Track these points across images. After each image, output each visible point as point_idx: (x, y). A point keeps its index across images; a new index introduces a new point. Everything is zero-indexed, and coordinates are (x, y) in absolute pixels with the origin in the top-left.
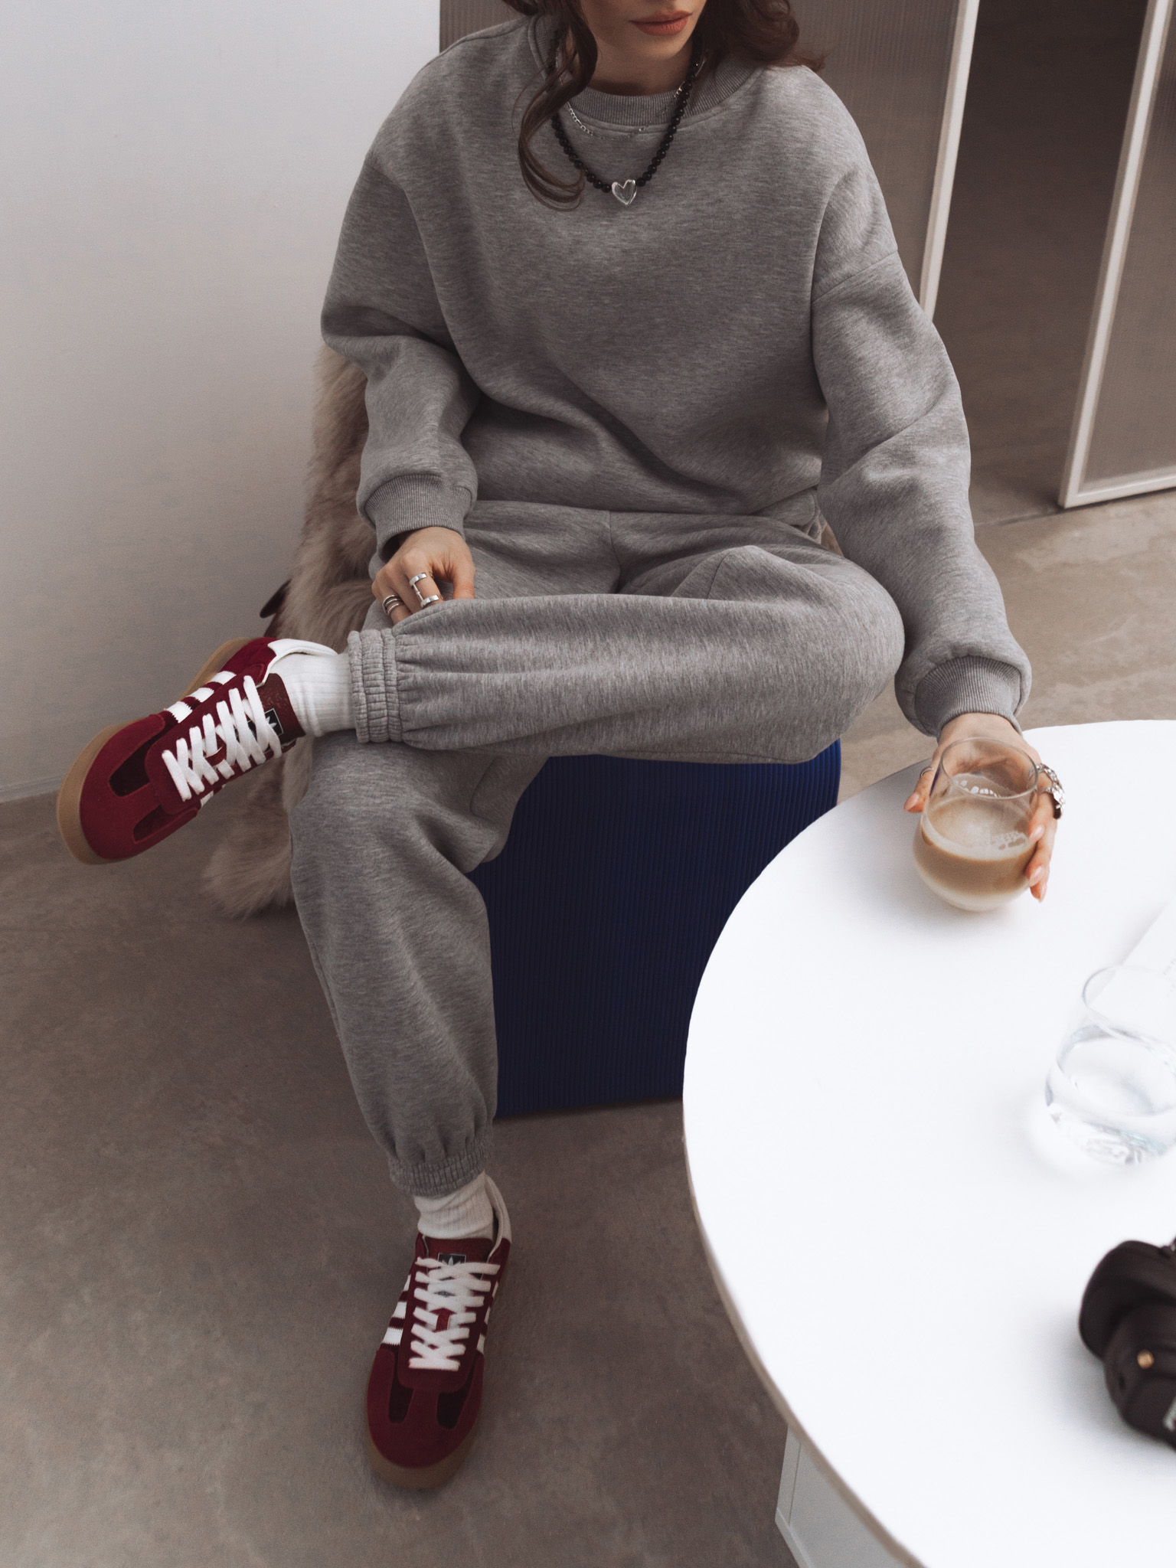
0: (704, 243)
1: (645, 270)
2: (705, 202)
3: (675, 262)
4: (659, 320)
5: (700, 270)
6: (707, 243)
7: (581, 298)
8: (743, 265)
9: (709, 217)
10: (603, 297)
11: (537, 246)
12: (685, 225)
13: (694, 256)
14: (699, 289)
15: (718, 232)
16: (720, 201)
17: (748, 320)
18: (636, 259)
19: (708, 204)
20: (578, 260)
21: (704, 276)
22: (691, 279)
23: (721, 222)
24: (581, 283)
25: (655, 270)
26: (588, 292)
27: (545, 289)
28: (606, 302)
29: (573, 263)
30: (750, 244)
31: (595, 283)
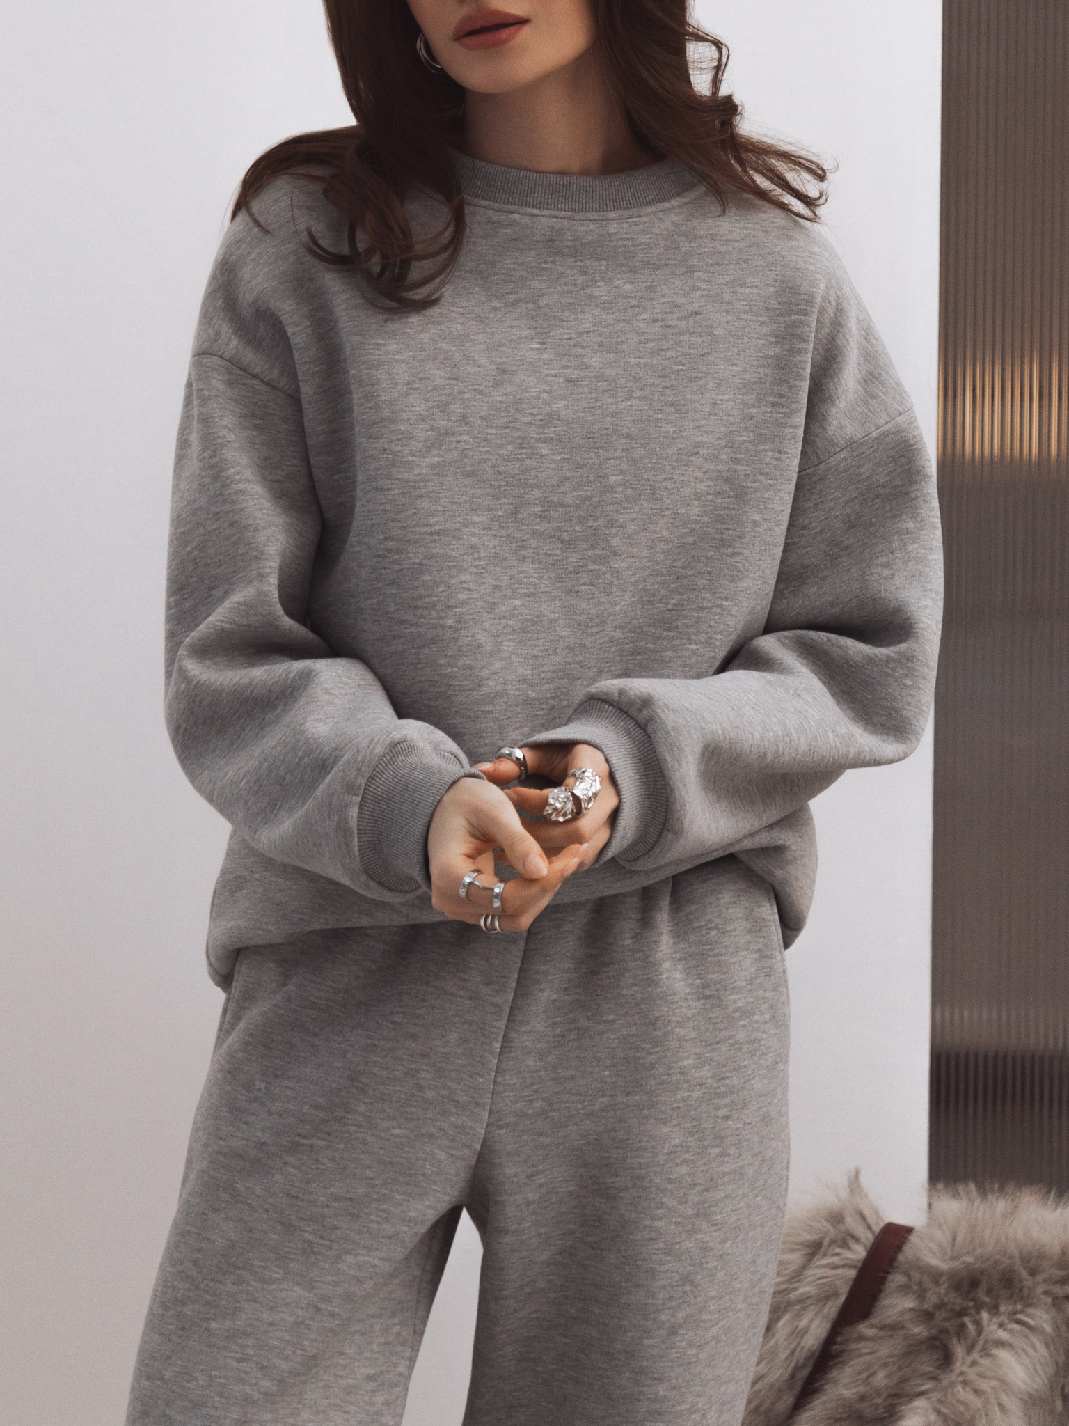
0: (676, 367)
1: (599, 404)
2: (675, 316)
3: (639, 393)
4: (614, 478)
5: (672, 404)
6: (681, 367)
7: (509, 447)
8: (726, 397)
9: (682, 333)
10: (540, 445)
11: (449, 379)
12: (651, 345)
13: (664, 384)
14: (671, 430)
15: (694, 351)
16: (696, 314)
17: (728, 470)
18: (586, 389)
19: (679, 319)
20: (506, 395)
21: (677, 412)
22: (660, 416)
23: (699, 339)
24: (511, 425)
25: (612, 404)
26: (520, 437)
27: (458, 439)
28: (545, 452)
29: (500, 399)
30: (735, 368)
31: (530, 424)
